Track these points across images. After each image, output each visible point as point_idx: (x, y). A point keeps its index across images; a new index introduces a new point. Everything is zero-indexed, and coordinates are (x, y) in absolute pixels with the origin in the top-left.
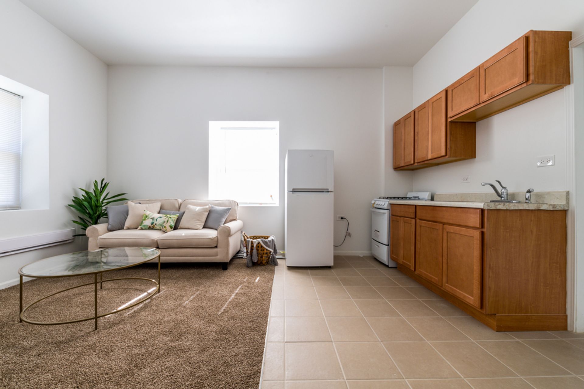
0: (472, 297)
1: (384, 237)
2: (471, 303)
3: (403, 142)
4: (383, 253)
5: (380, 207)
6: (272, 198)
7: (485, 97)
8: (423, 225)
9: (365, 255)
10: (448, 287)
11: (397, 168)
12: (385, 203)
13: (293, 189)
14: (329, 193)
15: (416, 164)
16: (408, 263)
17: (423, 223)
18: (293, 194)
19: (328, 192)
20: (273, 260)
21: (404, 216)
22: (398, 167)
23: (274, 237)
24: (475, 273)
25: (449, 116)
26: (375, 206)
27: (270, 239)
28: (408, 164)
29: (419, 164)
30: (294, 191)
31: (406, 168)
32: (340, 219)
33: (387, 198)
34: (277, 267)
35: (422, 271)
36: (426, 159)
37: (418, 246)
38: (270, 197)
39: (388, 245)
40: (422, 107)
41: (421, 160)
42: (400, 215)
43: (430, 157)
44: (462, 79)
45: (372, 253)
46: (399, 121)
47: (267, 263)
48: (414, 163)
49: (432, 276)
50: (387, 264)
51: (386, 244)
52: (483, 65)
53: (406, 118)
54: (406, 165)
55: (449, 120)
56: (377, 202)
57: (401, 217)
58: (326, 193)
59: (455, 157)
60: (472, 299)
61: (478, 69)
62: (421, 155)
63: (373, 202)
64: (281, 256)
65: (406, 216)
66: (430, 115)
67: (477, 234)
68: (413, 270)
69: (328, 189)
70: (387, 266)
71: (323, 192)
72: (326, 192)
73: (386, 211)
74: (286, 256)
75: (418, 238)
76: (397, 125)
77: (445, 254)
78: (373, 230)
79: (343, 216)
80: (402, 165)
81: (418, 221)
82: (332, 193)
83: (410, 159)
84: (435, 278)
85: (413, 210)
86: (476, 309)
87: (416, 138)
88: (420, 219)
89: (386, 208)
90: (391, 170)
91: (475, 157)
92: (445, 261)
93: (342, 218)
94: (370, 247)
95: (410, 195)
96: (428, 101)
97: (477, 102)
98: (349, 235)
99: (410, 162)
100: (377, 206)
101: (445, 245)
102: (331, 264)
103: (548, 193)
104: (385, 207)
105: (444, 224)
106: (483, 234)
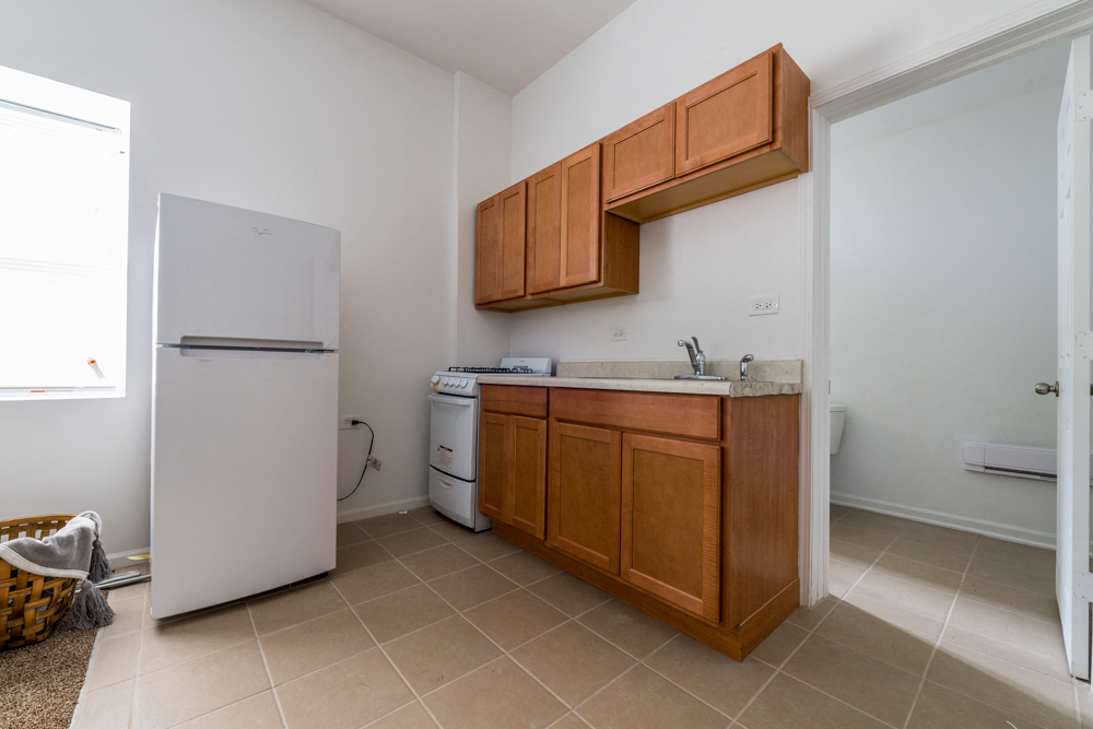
0: (700, 598)
1: (464, 460)
2: (699, 611)
3: (500, 246)
4: (462, 502)
5: (452, 390)
6: (97, 369)
7: (686, 165)
8: (569, 433)
9: (411, 507)
10: (638, 577)
11: (484, 305)
12: (469, 383)
13: (185, 338)
14: (325, 354)
15: (529, 297)
16: (529, 523)
17: (570, 429)
18: (182, 354)
19: (322, 351)
20: (84, 609)
21: (517, 411)
22: (486, 301)
23: (92, 517)
24: (706, 543)
25: (606, 198)
26: (440, 388)
27: (69, 529)
28: (511, 296)
29: (535, 297)
30: (189, 344)
31: (505, 305)
32: (350, 426)
33: (473, 370)
34: (109, 628)
35: (565, 541)
36: (555, 287)
37: (556, 480)
38: (89, 368)
39: (474, 481)
40: (546, 175)
41: (543, 289)
42: (507, 410)
43: (563, 283)
44: (638, 122)
45: (428, 500)
46: (491, 200)
47: (54, 628)
48: (525, 295)
49: (593, 552)
50: (470, 525)
51: (469, 479)
52: (683, 98)
53: (507, 196)
54: (505, 297)
55: (606, 207)
56: (445, 380)
57: (508, 414)
58: (315, 355)
59: (614, 286)
60: (698, 604)
61: (674, 105)
62: (541, 277)
63: (435, 379)
64: (133, 573)
65: (524, 412)
66: (564, 193)
67: (710, 454)
68: (542, 537)
69: (321, 344)
70: (471, 531)
71: (303, 351)
72: (312, 351)
73: (471, 402)
74: (153, 568)
75: (555, 464)
76: (484, 209)
77: (627, 498)
78: (434, 447)
79: (357, 417)
80: (498, 296)
81: (555, 424)
82: (335, 356)
83: (514, 285)
84: (601, 558)
85: (541, 398)
86: (706, 624)
87: (531, 240)
88: (560, 420)
89: (471, 394)
90: (471, 308)
91: (638, 292)
92: (626, 517)
93: (355, 423)
94: (426, 487)
95: (507, 363)
96: (560, 162)
97: (670, 174)
98: (376, 464)
99: (516, 291)
100: (447, 390)
101: (627, 479)
102: (331, 564)
103: (772, 364)
104: (470, 390)
105: (623, 430)
106: (723, 451)
